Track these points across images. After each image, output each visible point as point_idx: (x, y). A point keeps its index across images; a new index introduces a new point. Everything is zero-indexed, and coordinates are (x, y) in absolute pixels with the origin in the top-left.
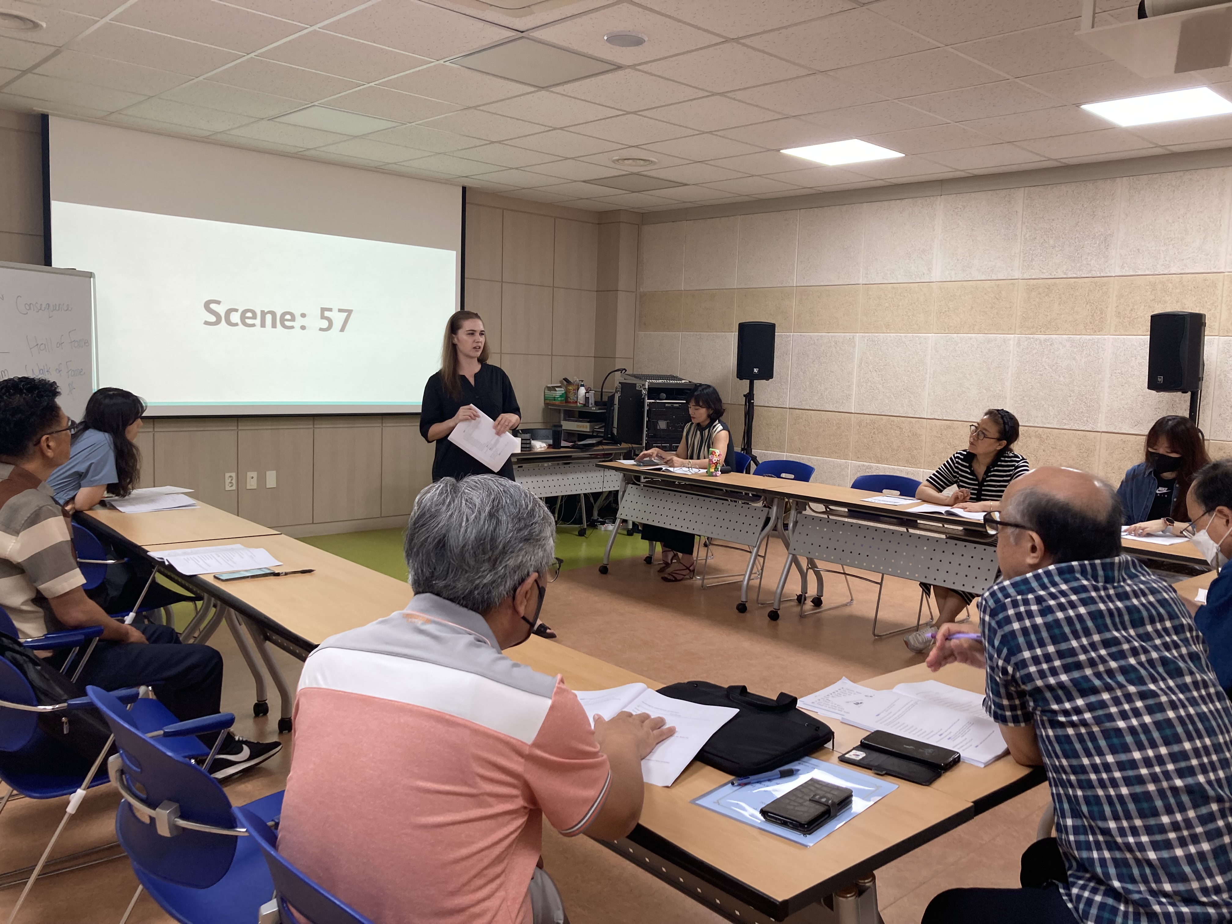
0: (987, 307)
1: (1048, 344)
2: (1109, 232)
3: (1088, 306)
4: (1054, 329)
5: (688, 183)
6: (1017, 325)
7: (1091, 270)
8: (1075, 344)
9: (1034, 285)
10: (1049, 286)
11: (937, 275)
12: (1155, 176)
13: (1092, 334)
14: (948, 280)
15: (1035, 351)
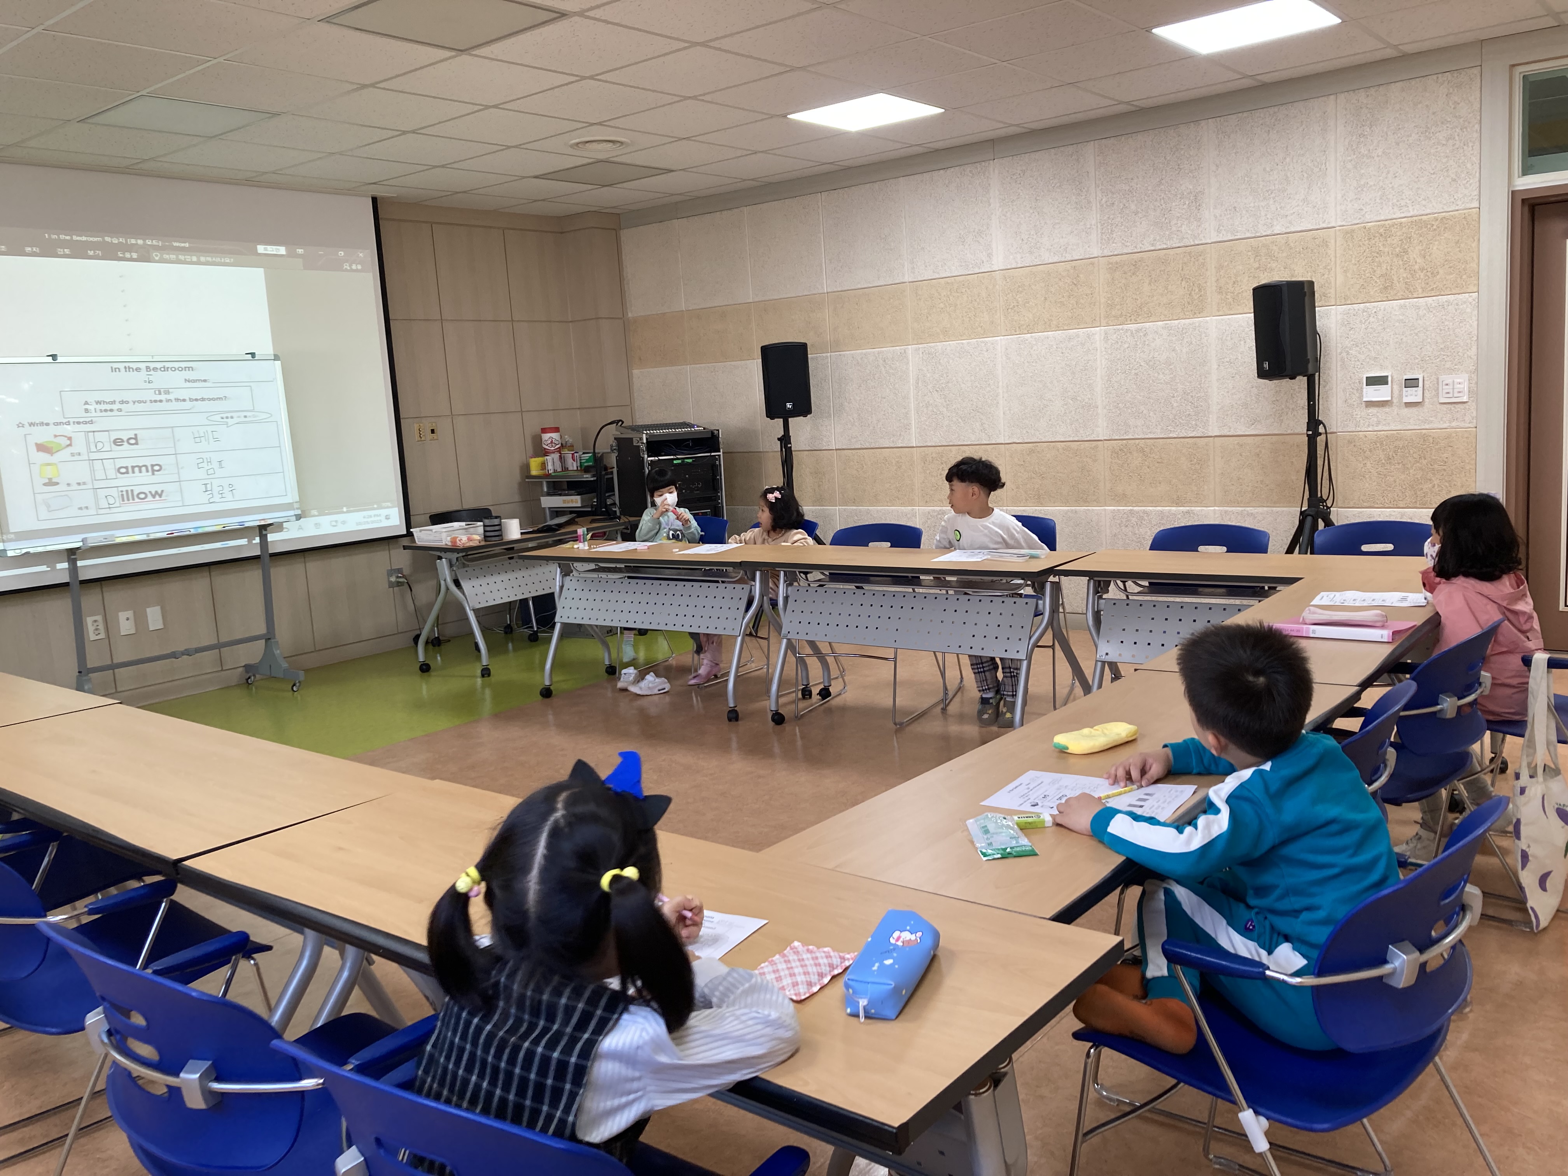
0: (1063, 297)
1: (1142, 334)
2: (1199, 189)
3: (1184, 283)
4: (1146, 316)
5: (673, 168)
6: (1102, 316)
7: (1183, 238)
8: (1172, 332)
9: (1117, 263)
10: (1136, 262)
11: (998, 262)
12: (1245, 114)
13: (1192, 316)
14: (1013, 266)
15: (1126, 346)
